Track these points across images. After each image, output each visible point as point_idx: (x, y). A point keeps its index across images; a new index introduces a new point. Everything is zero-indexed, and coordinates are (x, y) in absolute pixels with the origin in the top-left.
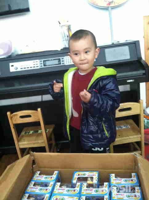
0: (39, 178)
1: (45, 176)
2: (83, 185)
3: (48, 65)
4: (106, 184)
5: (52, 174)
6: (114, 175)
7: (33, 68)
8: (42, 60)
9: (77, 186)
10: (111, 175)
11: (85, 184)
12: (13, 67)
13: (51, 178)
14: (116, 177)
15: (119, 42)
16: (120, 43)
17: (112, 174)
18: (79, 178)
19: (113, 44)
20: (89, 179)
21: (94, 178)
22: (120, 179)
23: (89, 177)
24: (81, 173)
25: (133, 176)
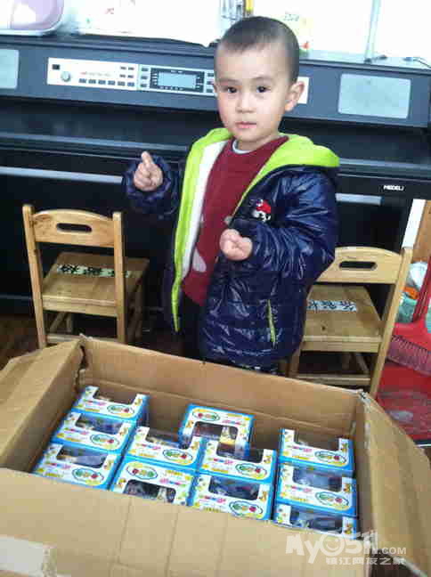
0: (93, 406)
1: (109, 404)
2: (210, 445)
3: (164, 88)
4: (268, 453)
5: (130, 402)
6: (291, 433)
7: (116, 87)
8: (149, 67)
9: (192, 444)
10: (286, 433)
11: (215, 444)
12: (56, 71)
13: (127, 411)
14: (296, 440)
17: (286, 430)
18: (199, 425)
19: (368, 61)
20: (226, 432)
21: (239, 433)
22: (307, 447)
23: (226, 427)
24: (207, 411)
25: (341, 446)
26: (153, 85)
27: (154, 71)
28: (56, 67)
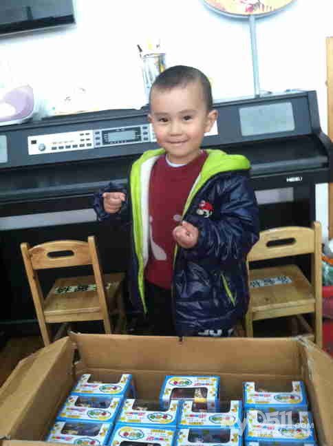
0: (88, 389)
1: (101, 385)
2: (185, 405)
3: (113, 142)
4: (234, 403)
5: (117, 381)
6: (252, 384)
7: (79, 148)
8: (100, 131)
9: (171, 406)
10: (248, 386)
11: (189, 403)
12: (34, 145)
13: (115, 388)
14: (257, 389)
15: (270, 93)
16: (274, 94)
17: (248, 383)
18: (175, 390)
19: (258, 97)
20: (198, 392)
21: (209, 392)
22: (267, 393)
23: (198, 388)
24: (180, 379)
25: (294, 388)
26: (104, 142)
27: (104, 132)
28: (34, 142)
